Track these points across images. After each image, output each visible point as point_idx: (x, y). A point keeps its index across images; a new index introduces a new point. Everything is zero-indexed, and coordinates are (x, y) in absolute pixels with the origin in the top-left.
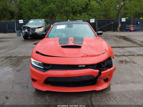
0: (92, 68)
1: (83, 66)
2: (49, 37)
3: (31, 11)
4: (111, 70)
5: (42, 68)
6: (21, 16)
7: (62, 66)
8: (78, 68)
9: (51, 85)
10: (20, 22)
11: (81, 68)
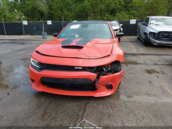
0: (90, 72)
1: (79, 68)
2: (60, 37)
3: (62, 11)
4: (113, 76)
5: (39, 67)
6: (51, 17)
7: (57, 66)
8: (73, 70)
9: (47, 87)
10: (48, 24)
11: (77, 70)
